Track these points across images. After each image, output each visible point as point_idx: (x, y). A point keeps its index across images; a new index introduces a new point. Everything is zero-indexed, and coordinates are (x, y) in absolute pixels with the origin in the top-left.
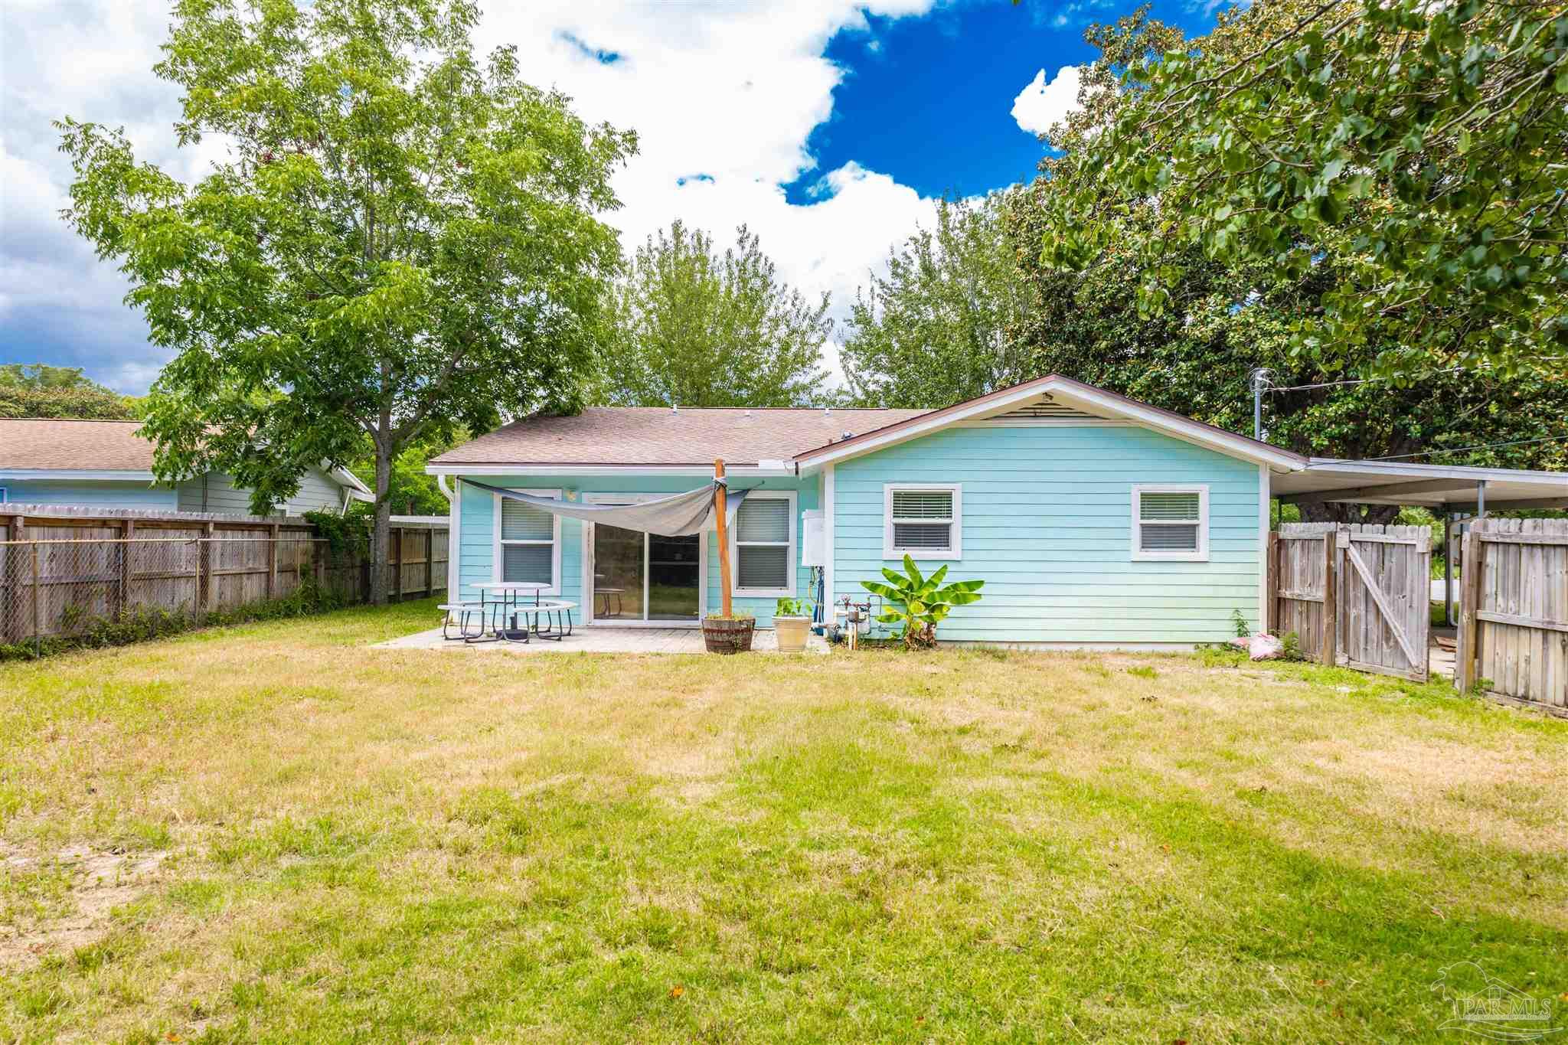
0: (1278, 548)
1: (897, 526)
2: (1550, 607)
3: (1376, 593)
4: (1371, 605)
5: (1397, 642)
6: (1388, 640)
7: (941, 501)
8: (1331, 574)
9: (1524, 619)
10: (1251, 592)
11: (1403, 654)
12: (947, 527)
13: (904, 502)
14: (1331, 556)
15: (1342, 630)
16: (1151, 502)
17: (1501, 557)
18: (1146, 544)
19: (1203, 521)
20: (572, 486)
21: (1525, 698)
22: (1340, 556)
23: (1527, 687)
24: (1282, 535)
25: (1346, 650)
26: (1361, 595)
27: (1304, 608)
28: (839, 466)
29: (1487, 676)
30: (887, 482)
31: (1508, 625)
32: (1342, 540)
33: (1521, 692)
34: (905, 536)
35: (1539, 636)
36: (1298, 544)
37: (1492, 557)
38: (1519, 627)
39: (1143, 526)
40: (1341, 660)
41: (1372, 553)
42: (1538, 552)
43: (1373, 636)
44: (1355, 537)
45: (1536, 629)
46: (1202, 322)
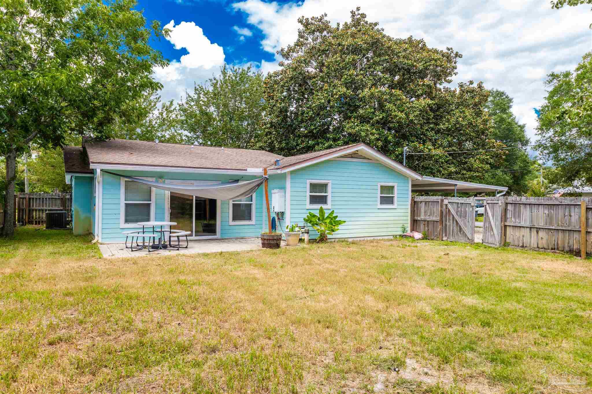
0: (414, 204)
1: (310, 196)
2: (532, 221)
3: (457, 217)
4: (455, 222)
5: (464, 232)
6: (460, 232)
7: (323, 187)
8: (442, 212)
9: (523, 224)
10: (405, 218)
11: (466, 235)
12: (326, 196)
13: (314, 187)
14: (442, 207)
15: (445, 229)
16: (383, 189)
17: (513, 207)
18: (382, 203)
19: (396, 195)
20: (160, 176)
21: (523, 246)
22: (444, 207)
23: (523, 243)
24: (416, 200)
25: (446, 236)
26: (451, 218)
27: (426, 223)
28: (292, 172)
29: (508, 241)
30: (307, 179)
31: (516, 226)
32: (446, 202)
33: (521, 245)
34: (314, 200)
35: (528, 229)
36: (423, 204)
37: (510, 207)
38: (520, 227)
39: (381, 197)
40: (445, 238)
41: (455, 206)
42: (528, 206)
43: (455, 231)
44: (450, 201)
45: (527, 227)
46: (351, 127)
